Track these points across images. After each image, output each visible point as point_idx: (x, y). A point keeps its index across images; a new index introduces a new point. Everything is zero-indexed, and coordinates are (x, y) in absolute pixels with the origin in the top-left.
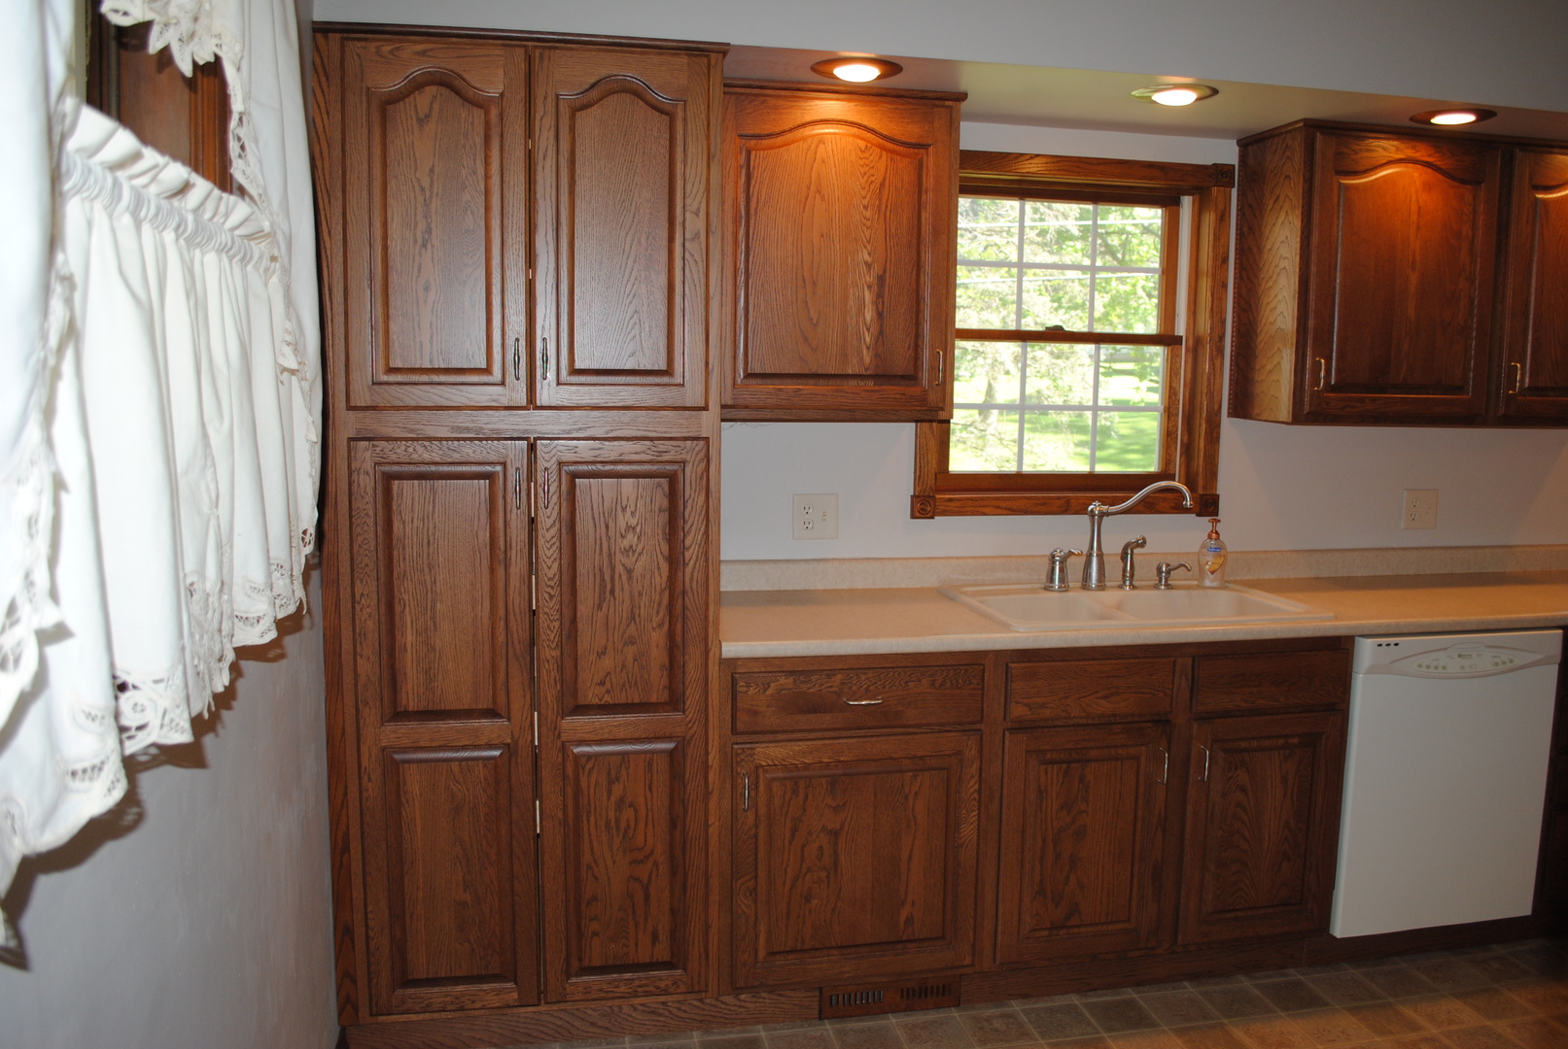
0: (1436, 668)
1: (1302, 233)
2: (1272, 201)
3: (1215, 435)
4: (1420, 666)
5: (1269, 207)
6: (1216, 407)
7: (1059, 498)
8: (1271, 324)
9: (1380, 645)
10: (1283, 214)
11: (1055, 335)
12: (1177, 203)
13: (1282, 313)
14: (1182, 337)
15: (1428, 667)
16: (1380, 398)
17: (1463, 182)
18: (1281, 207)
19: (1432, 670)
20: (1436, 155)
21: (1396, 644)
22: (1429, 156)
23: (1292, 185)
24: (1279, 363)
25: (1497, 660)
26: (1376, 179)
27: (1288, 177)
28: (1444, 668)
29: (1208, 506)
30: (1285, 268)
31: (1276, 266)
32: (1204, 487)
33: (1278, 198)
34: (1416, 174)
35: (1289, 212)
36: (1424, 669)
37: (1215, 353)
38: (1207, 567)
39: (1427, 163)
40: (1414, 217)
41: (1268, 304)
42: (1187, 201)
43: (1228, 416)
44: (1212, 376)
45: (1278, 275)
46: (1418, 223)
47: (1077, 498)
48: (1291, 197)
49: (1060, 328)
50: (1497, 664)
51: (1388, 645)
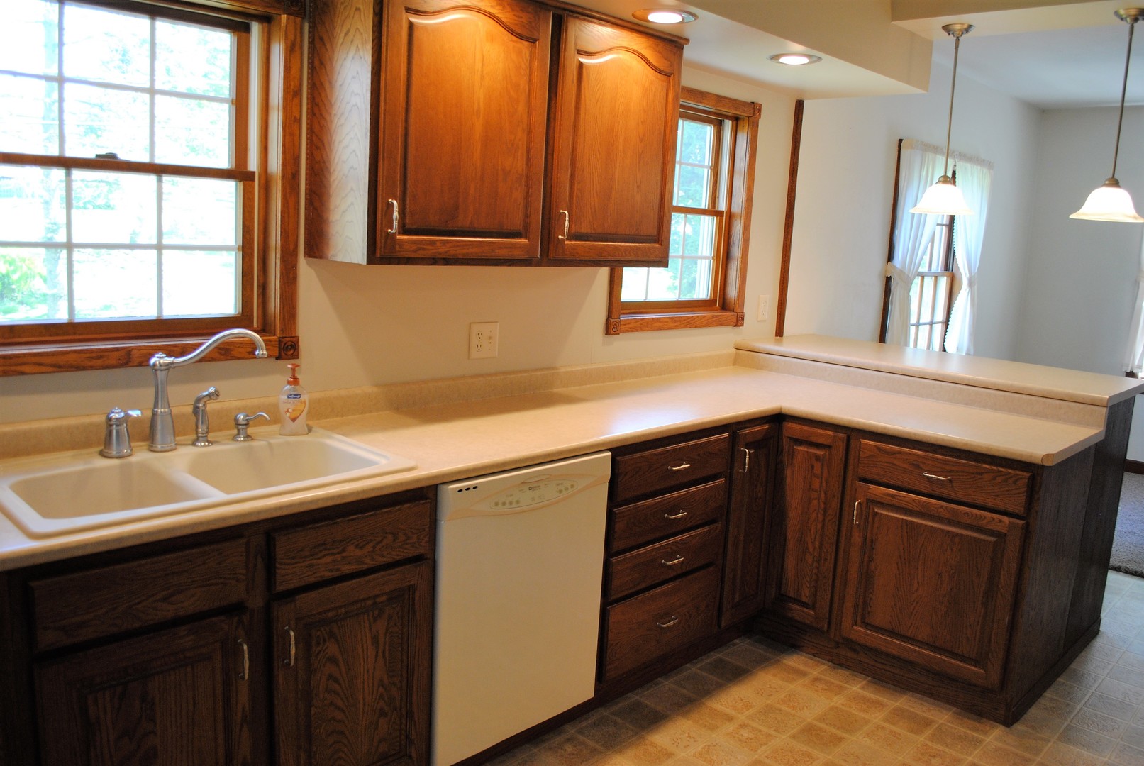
0: (511, 503)
1: (373, 68)
2: (342, 35)
3: (291, 276)
4: (497, 504)
5: (341, 40)
6: (292, 247)
7: (117, 349)
8: (344, 162)
9: (460, 491)
10: (353, 49)
11: (107, 163)
12: (247, 29)
13: (354, 151)
14: (254, 173)
15: (504, 504)
16: (451, 241)
17: (521, 37)
18: (352, 41)
19: (507, 506)
20: (498, 7)
21: (475, 488)
22: (492, 7)
23: (362, 18)
24: (352, 204)
25: (562, 487)
26: (444, 22)
27: (358, 9)
28: (518, 502)
29: (287, 349)
30: (356, 105)
31: (348, 103)
32: (282, 330)
33: (348, 31)
34: (480, 24)
35: (360, 47)
36: (500, 506)
37: (288, 191)
38: (288, 414)
39: (489, 13)
40: (478, 66)
41: (340, 142)
42: (256, 28)
43: (305, 257)
44: (286, 215)
45: (350, 111)
46: (482, 72)
47: (139, 348)
48: (362, 31)
49: (113, 156)
50: (561, 491)
51: (468, 489)
